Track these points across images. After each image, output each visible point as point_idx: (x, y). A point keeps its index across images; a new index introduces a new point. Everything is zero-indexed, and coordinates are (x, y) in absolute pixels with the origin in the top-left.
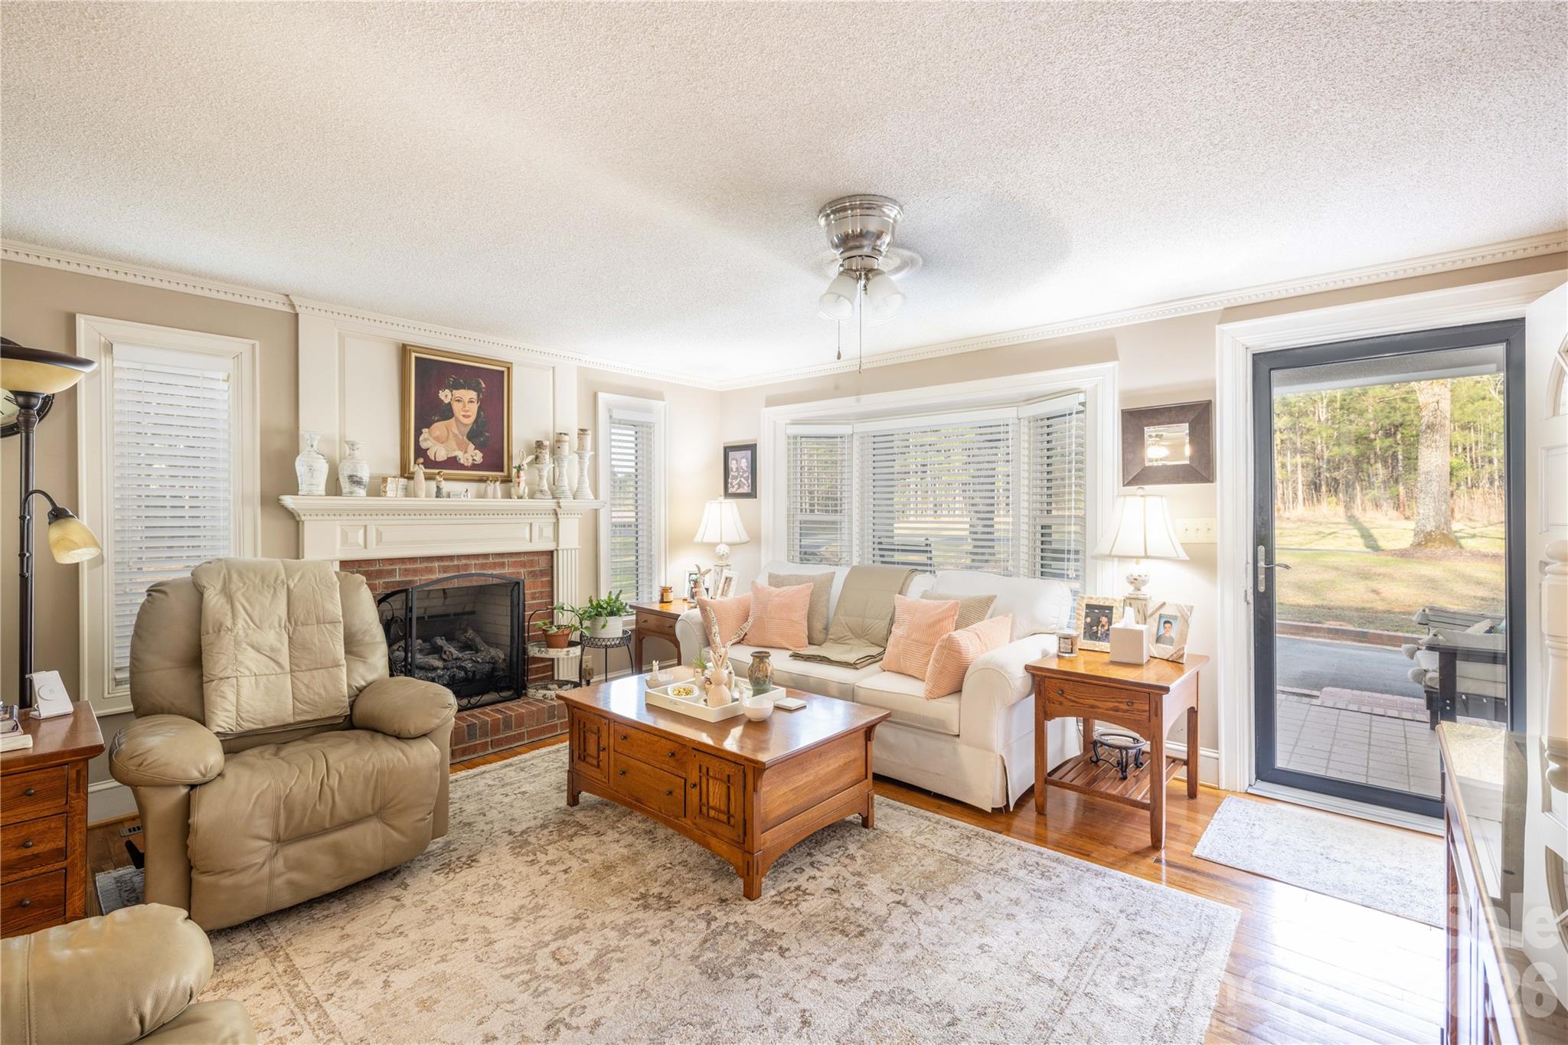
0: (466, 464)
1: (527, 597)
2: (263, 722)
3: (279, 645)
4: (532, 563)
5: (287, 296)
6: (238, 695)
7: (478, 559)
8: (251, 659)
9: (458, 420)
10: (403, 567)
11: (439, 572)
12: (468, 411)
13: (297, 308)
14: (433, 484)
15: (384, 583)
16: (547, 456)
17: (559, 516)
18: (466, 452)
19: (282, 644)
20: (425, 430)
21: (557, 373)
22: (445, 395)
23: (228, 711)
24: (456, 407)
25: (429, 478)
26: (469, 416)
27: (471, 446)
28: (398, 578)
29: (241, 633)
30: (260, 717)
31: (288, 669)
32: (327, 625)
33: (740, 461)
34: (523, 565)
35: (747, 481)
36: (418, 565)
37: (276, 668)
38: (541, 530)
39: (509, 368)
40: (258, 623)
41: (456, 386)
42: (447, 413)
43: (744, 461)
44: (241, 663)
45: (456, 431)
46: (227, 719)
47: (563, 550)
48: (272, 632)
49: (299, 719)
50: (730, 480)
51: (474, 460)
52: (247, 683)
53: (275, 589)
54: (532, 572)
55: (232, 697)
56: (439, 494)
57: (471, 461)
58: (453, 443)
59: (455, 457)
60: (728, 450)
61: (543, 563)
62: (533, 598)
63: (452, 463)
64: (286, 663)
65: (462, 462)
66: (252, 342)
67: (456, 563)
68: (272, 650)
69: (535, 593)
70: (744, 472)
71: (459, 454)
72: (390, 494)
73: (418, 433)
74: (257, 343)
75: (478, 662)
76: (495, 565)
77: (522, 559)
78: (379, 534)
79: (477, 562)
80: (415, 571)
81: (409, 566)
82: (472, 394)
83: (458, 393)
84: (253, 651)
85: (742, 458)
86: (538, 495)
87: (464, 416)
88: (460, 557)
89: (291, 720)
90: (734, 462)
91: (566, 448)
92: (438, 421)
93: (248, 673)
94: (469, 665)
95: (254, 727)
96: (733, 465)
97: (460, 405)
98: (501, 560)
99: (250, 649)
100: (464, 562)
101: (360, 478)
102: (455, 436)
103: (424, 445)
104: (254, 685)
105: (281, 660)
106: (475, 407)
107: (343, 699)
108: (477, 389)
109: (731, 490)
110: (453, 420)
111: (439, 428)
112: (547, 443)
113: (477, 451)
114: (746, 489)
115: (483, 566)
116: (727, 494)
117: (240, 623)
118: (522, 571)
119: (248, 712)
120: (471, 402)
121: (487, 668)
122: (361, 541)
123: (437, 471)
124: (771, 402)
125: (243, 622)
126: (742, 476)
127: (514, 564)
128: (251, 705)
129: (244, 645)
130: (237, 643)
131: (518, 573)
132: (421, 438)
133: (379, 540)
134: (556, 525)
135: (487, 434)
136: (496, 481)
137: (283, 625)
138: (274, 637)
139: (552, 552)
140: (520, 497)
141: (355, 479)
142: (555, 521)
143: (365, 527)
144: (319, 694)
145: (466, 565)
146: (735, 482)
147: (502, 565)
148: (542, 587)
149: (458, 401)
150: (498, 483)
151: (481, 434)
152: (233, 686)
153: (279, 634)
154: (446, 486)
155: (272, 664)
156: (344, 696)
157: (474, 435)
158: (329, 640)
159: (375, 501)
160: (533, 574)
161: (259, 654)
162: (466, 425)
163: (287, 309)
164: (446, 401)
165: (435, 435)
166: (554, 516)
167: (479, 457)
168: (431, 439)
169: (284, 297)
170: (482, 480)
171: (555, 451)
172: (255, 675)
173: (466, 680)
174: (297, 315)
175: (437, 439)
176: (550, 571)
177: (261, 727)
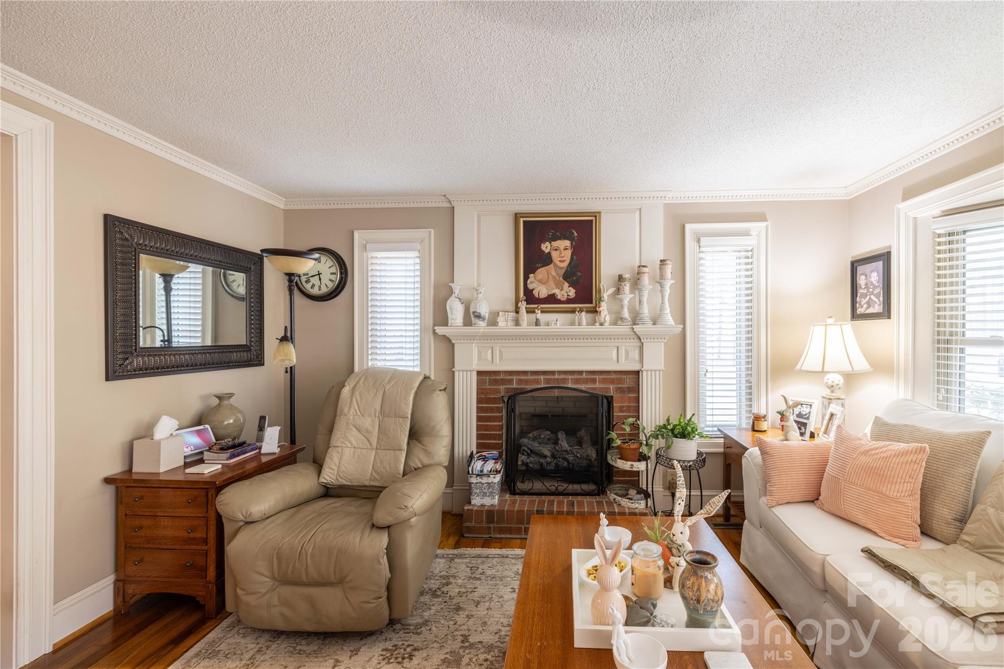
0: (562, 300)
1: (615, 409)
2: (351, 481)
3: (372, 429)
4: (620, 381)
5: (445, 196)
6: (340, 459)
7: (573, 375)
8: (354, 437)
9: (555, 265)
10: (519, 377)
11: (544, 383)
12: (563, 257)
13: (452, 203)
14: (533, 316)
15: (505, 388)
16: (627, 287)
17: (643, 341)
18: (562, 290)
19: (374, 428)
20: (531, 275)
21: (642, 212)
22: (546, 247)
23: (333, 469)
24: (555, 255)
25: (529, 311)
26: (564, 261)
27: (566, 285)
28: (515, 386)
29: (351, 417)
30: (350, 477)
31: (375, 447)
32: (400, 419)
33: (871, 276)
34: (612, 381)
35: (878, 298)
36: (529, 377)
37: (368, 445)
38: (627, 352)
39: (596, 217)
40: (362, 411)
41: (555, 238)
42: (547, 260)
43: (875, 274)
44: (347, 437)
45: (554, 274)
46: (330, 475)
47: (647, 371)
48: (370, 419)
49: (372, 483)
50: (858, 299)
51: (568, 295)
52: (348, 452)
53: (377, 390)
54: (620, 388)
55: (336, 460)
56: (537, 323)
57: (566, 296)
58: (552, 284)
59: (554, 294)
60: (854, 266)
61: (628, 382)
62: (621, 411)
63: (552, 299)
64: (374, 443)
65: (559, 297)
66: (430, 230)
67: (556, 377)
68: (367, 431)
69: (623, 407)
70: (875, 287)
71: (557, 291)
72: (500, 324)
73: (526, 278)
74: (432, 231)
75: (578, 457)
76: (586, 381)
77: (612, 377)
78: (501, 353)
79: (573, 377)
80: (527, 382)
81: (522, 377)
82: (567, 243)
83: (555, 244)
84: (356, 431)
85: (872, 271)
86: (619, 322)
87: (560, 261)
88: (560, 372)
89: (367, 483)
90: (863, 277)
91: (646, 280)
92: (541, 267)
93: (349, 445)
94: (571, 458)
95: (346, 483)
96: (861, 281)
97: (558, 253)
98: (593, 377)
99: (354, 429)
100: (563, 376)
101: (479, 313)
102: (554, 277)
103: (530, 287)
104: (352, 454)
105: (372, 442)
106: (568, 254)
107: (398, 475)
108: (570, 237)
109: (860, 311)
110: (552, 265)
111: (541, 272)
112: (627, 276)
113: (571, 288)
114: (877, 308)
115: (577, 381)
116: (855, 316)
117: (352, 411)
118: (611, 387)
119: (344, 472)
120: (566, 249)
121: (584, 463)
122: (489, 358)
123: (536, 306)
124: (909, 194)
125: (354, 411)
126: (872, 293)
127: (603, 381)
128: (346, 468)
129: (351, 427)
130: (348, 424)
131: (607, 388)
132: (529, 282)
133: (501, 358)
134: (641, 348)
135: (579, 274)
136: (582, 311)
137: (377, 415)
138: (370, 423)
139: (637, 373)
140: (601, 324)
141: (476, 314)
142: (639, 344)
143: (492, 347)
144: (386, 469)
145: (564, 379)
146: (864, 301)
147: (594, 381)
148: (629, 402)
149: (556, 250)
150: (583, 314)
151: (574, 274)
152: (339, 453)
153: (373, 421)
154: (543, 317)
155: (366, 442)
156: (399, 474)
157: (569, 276)
158: (399, 430)
159: (492, 330)
160: (620, 390)
161: (359, 433)
162: (563, 268)
163: (448, 205)
164: (547, 252)
165: (539, 278)
166: (636, 340)
167: (572, 293)
168: (535, 281)
169: (444, 197)
170: (573, 311)
171: (636, 282)
172: (355, 447)
173: (568, 469)
174: (454, 207)
175: (540, 281)
176: (636, 389)
177: (349, 484)
